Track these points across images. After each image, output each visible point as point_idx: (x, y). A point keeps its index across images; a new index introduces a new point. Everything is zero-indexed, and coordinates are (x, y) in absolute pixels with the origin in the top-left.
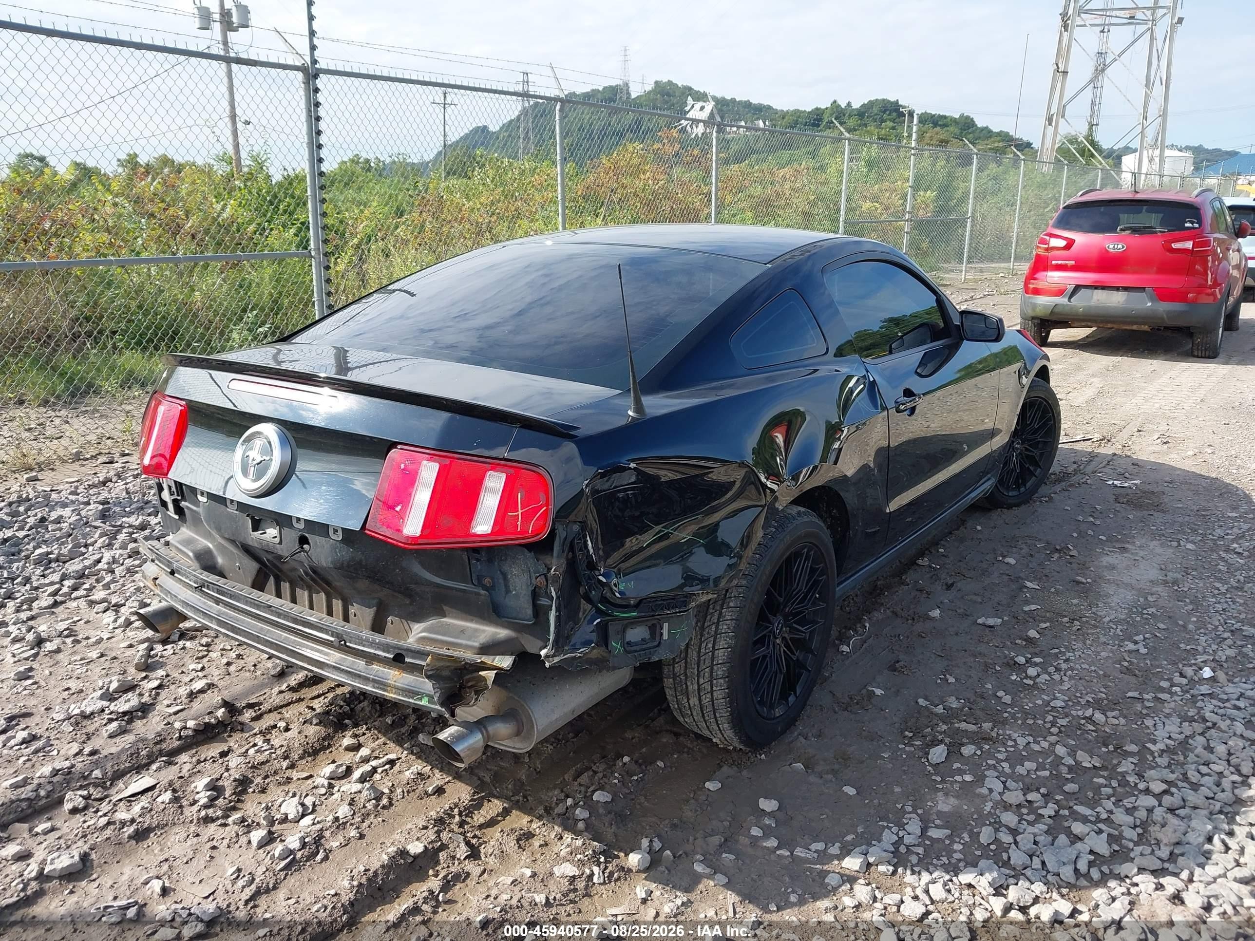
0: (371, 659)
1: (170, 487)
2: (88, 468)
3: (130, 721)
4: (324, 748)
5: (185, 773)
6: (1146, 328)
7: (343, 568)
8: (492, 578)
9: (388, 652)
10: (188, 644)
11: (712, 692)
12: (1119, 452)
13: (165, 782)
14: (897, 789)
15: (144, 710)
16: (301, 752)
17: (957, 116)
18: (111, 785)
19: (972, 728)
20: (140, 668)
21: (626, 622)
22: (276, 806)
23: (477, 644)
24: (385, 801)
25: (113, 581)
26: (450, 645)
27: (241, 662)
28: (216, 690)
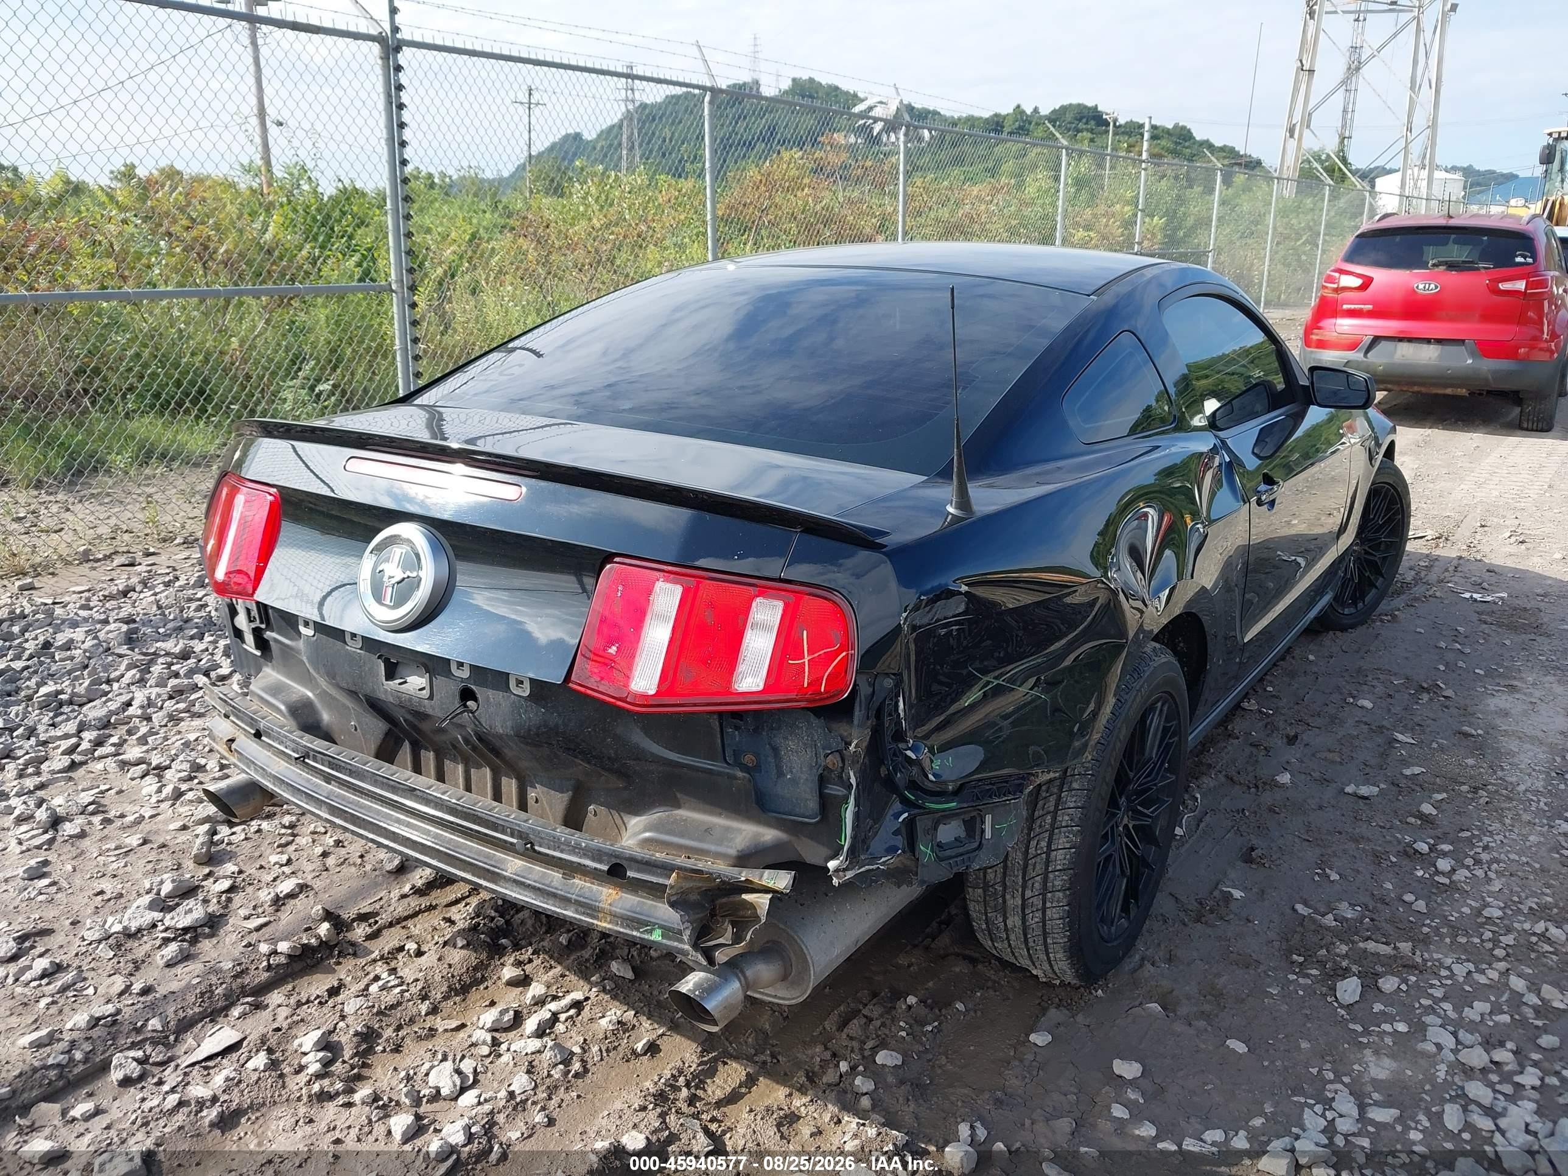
0: (570, 869)
1: (248, 611)
2: (101, 573)
3: (194, 941)
4: (477, 983)
5: (281, 1021)
6: (1463, 392)
7: (530, 738)
8: (757, 755)
9: (600, 861)
10: (265, 825)
11: (1044, 910)
12: (1465, 554)
13: (254, 1037)
14: (1305, 1045)
15: (213, 924)
16: (445, 989)
17: (1170, 126)
18: (176, 1040)
19: (1385, 949)
20: (200, 861)
21: (937, 815)
22: (420, 1075)
23: (733, 852)
24: (576, 1066)
25: (151, 733)
26: (690, 851)
27: (342, 852)
28: (311, 893)
